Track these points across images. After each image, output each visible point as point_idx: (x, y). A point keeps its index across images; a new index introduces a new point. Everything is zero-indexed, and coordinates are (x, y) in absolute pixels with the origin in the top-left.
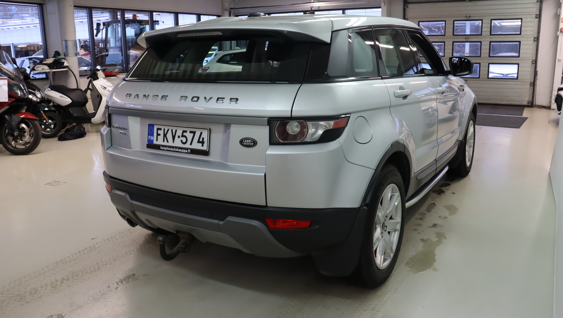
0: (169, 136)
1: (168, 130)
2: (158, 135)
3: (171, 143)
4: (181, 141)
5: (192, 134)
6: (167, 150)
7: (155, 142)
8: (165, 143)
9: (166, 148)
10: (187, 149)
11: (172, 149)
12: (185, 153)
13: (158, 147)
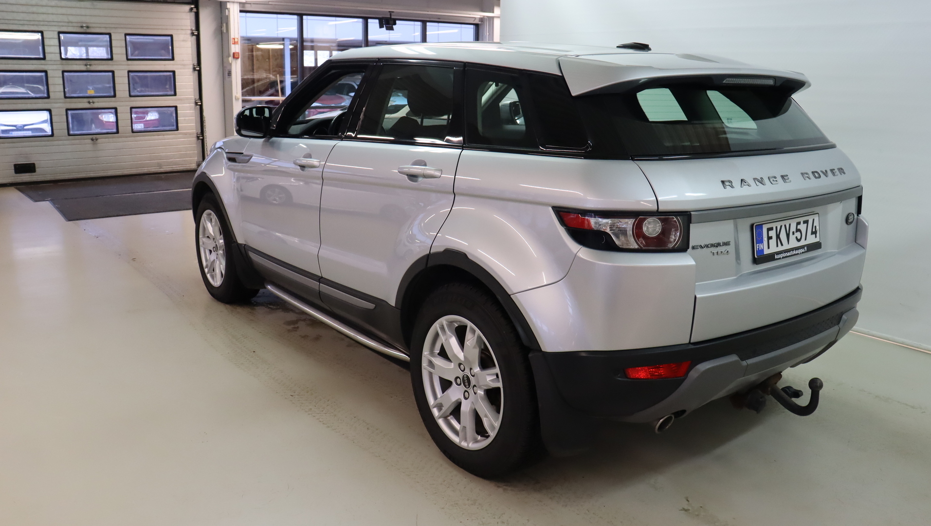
0: (783, 236)
1: (781, 226)
2: (769, 238)
3: (786, 246)
4: (796, 237)
5: (806, 224)
6: (783, 258)
7: (766, 252)
8: (780, 248)
9: (781, 256)
10: (802, 247)
11: (789, 254)
12: (803, 253)
13: (771, 257)
